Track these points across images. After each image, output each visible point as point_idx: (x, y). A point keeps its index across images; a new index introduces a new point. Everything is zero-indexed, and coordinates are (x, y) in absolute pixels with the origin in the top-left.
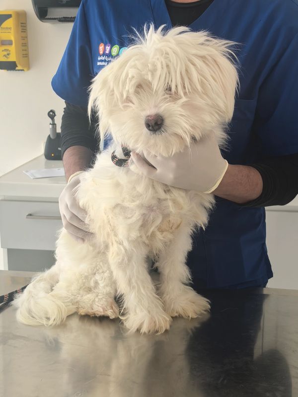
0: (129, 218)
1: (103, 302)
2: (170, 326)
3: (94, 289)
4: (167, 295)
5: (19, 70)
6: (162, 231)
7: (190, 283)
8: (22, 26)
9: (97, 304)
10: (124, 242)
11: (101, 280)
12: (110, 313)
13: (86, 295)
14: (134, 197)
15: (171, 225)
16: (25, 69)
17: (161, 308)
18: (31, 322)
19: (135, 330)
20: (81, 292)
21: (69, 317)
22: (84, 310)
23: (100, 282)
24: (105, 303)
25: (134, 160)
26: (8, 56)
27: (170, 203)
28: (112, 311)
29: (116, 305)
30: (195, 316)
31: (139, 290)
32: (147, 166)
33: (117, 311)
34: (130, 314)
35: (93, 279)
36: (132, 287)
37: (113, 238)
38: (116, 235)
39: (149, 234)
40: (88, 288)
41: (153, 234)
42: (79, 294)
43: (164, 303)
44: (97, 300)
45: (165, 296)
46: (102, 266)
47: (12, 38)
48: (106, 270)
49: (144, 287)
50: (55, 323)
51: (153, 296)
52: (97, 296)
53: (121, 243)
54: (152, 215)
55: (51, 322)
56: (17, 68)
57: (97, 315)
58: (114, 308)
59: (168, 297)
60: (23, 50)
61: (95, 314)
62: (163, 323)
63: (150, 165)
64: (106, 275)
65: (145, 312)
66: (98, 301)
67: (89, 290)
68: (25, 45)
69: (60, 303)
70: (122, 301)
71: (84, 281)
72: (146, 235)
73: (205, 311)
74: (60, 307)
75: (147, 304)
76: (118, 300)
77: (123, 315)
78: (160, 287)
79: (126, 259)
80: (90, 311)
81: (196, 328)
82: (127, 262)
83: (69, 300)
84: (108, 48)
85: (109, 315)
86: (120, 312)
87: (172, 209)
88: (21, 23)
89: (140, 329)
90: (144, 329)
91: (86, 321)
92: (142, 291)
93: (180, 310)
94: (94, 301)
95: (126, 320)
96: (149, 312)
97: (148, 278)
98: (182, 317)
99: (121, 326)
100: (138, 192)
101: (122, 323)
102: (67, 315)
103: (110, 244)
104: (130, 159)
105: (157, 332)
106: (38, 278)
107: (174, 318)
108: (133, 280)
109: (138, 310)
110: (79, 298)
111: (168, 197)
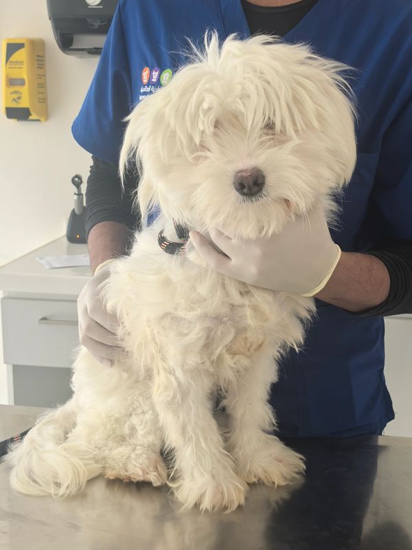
0: (186, 335)
1: (143, 460)
2: (246, 499)
3: (130, 439)
4: (241, 449)
5: (33, 120)
6: (234, 354)
7: (275, 430)
8: (38, 60)
9: (133, 462)
10: (176, 371)
11: (141, 425)
12: (153, 477)
13: (117, 447)
14: (193, 303)
15: (249, 345)
16: (42, 119)
17: (231, 471)
18: (32, 490)
19: (192, 505)
20: (110, 443)
21: (91, 481)
22: (114, 472)
23: (138, 428)
24: (146, 462)
25: (195, 244)
26: (19, 101)
27: (248, 312)
28: (155, 474)
29: (163, 464)
30: (284, 484)
31: (198, 443)
32: (215, 254)
33: (164, 473)
34: (183, 479)
35: (128, 423)
36: (187, 439)
37: (160, 364)
38: (164, 359)
39: (215, 357)
40: (121, 436)
41: (220, 358)
42: (106, 446)
43: (236, 461)
44: (133, 456)
45: (237, 450)
46: (142, 403)
47: (25, 76)
48: (148, 409)
49: (206, 439)
50: (68, 492)
51: (220, 452)
52: (134, 450)
53: (171, 372)
54: (220, 329)
55: (62, 491)
56: (31, 118)
57: (133, 480)
58: (159, 468)
59: (242, 452)
60: (39, 93)
61: (129, 478)
62: (234, 494)
63: (219, 253)
64: (148, 416)
65: (207, 477)
66: (136, 458)
67: (122, 440)
68: (42, 86)
69: (76, 461)
70: (172, 459)
71: (114, 426)
72: (210, 359)
73: (298, 473)
74: (76, 468)
75: (210, 465)
76: (166, 456)
77: (174, 479)
78: (229, 438)
79: (179, 396)
80: (123, 474)
81: (284, 501)
82: (180, 400)
83: (91, 456)
84: (155, 74)
85: (152, 480)
86: (169, 476)
87: (250, 320)
88: (38, 56)
89: (200, 504)
90: (206, 504)
91: (116, 488)
92: (203, 444)
93: (259, 471)
94: (129, 457)
95: (178, 488)
96: (213, 477)
97: (213, 424)
98: (263, 483)
99: (171, 497)
100: (199, 294)
101: (172, 493)
102: (86, 480)
103: (155, 372)
104: (188, 242)
105: (226, 508)
106: (46, 419)
107: (252, 485)
108: (189, 428)
109: (196, 474)
110: (106, 453)
111: (246, 302)
